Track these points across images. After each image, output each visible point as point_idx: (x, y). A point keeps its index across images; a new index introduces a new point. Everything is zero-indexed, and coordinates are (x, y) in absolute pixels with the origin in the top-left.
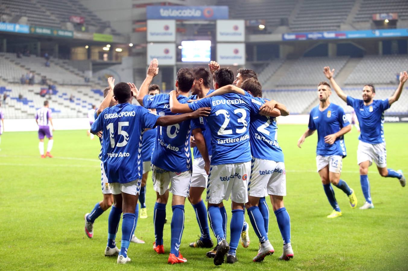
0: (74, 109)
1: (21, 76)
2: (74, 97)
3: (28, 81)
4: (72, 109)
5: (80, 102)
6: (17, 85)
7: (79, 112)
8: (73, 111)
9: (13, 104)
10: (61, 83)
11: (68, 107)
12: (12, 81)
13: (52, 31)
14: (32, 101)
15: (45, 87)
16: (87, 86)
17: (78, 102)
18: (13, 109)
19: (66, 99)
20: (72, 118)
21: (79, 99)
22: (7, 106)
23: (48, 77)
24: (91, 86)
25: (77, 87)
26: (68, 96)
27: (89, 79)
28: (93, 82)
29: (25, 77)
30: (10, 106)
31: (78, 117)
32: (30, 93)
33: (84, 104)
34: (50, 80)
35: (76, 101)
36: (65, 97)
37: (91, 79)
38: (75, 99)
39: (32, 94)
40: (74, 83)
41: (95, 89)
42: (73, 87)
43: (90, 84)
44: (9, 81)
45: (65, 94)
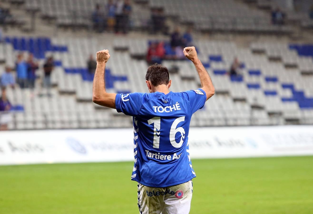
0: (243, 100)
1: (93, 8)
2: (242, 66)
3: (112, 21)
4: (236, 100)
5: (261, 80)
6: (84, 32)
7: (256, 107)
8: (239, 105)
9: (71, 88)
10: (205, 26)
11: (224, 93)
12: (68, 21)
14: (124, 79)
15: (161, 38)
16: (279, 34)
17: (254, 80)
18: (71, 100)
19: (217, 72)
20: (235, 126)
21: (256, 73)
22: (54, 92)
23: (167, 12)
24: (288, 34)
25: (250, 38)
26: (226, 66)
27: (284, 15)
28: (294, 22)
29: (103, 10)
30: (63, 93)
31: (253, 123)
32: (119, 55)
33: (271, 86)
34: (175, 18)
35: (248, 79)
36: (215, 65)
37: (291, 16)
38: (244, 72)
39: (126, 56)
40: (241, 27)
41: (300, 43)
42: (239, 38)
43: (284, 28)
44: (60, 21)
45: (218, 59)
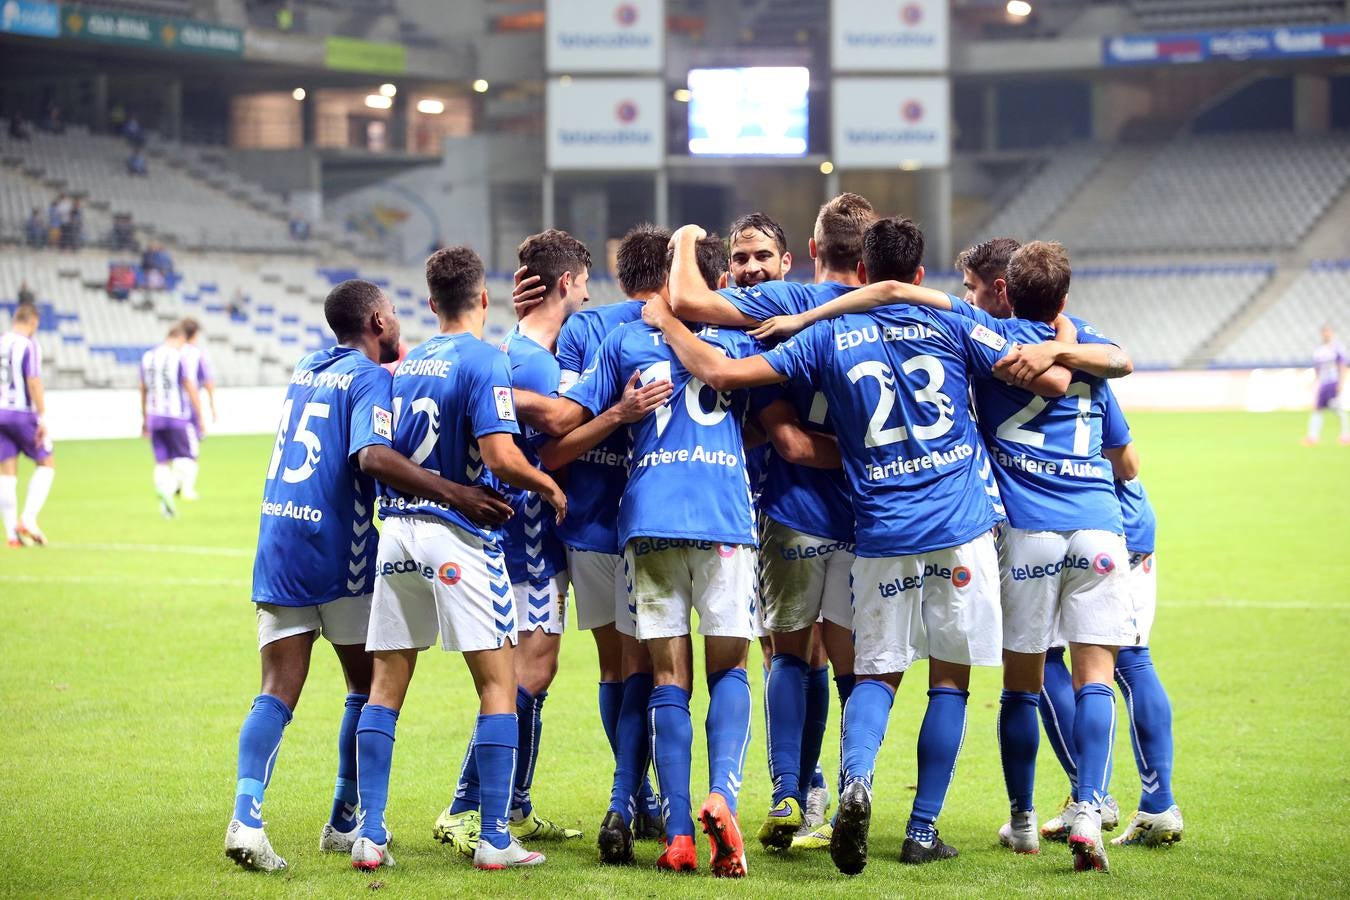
0: (248, 350)
1: (27, 214)
2: (247, 300)
3: (55, 233)
4: (238, 349)
5: (274, 320)
6: (13, 249)
7: (267, 360)
8: (243, 357)
10: (194, 241)
11: (222, 339)
13: (155, 28)
14: (72, 318)
15: (129, 259)
16: (301, 253)
17: (264, 320)
19: (211, 309)
20: (237, 385)
21: (267, 310)
23: (139, 218)
24: (315, 254)
25: (259, 259)
26: (224, 298)
27: (308, 227)
28: (324, 237)
29: (44, 217)
31: (263, 382)
32: (65, 283)
33: (290, 330)
34: (149, 230)
35: (256, 318)
36: (209, 299)
37: (319, 227)
38: (250, 310)
39: (76, 285)
40: (245, 242)
41: (333, 266)
42: (245, 260)
43: (312, 245)
45: (211, 289)
